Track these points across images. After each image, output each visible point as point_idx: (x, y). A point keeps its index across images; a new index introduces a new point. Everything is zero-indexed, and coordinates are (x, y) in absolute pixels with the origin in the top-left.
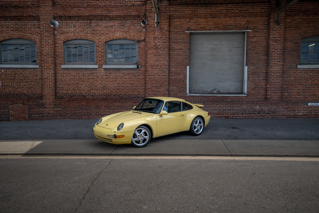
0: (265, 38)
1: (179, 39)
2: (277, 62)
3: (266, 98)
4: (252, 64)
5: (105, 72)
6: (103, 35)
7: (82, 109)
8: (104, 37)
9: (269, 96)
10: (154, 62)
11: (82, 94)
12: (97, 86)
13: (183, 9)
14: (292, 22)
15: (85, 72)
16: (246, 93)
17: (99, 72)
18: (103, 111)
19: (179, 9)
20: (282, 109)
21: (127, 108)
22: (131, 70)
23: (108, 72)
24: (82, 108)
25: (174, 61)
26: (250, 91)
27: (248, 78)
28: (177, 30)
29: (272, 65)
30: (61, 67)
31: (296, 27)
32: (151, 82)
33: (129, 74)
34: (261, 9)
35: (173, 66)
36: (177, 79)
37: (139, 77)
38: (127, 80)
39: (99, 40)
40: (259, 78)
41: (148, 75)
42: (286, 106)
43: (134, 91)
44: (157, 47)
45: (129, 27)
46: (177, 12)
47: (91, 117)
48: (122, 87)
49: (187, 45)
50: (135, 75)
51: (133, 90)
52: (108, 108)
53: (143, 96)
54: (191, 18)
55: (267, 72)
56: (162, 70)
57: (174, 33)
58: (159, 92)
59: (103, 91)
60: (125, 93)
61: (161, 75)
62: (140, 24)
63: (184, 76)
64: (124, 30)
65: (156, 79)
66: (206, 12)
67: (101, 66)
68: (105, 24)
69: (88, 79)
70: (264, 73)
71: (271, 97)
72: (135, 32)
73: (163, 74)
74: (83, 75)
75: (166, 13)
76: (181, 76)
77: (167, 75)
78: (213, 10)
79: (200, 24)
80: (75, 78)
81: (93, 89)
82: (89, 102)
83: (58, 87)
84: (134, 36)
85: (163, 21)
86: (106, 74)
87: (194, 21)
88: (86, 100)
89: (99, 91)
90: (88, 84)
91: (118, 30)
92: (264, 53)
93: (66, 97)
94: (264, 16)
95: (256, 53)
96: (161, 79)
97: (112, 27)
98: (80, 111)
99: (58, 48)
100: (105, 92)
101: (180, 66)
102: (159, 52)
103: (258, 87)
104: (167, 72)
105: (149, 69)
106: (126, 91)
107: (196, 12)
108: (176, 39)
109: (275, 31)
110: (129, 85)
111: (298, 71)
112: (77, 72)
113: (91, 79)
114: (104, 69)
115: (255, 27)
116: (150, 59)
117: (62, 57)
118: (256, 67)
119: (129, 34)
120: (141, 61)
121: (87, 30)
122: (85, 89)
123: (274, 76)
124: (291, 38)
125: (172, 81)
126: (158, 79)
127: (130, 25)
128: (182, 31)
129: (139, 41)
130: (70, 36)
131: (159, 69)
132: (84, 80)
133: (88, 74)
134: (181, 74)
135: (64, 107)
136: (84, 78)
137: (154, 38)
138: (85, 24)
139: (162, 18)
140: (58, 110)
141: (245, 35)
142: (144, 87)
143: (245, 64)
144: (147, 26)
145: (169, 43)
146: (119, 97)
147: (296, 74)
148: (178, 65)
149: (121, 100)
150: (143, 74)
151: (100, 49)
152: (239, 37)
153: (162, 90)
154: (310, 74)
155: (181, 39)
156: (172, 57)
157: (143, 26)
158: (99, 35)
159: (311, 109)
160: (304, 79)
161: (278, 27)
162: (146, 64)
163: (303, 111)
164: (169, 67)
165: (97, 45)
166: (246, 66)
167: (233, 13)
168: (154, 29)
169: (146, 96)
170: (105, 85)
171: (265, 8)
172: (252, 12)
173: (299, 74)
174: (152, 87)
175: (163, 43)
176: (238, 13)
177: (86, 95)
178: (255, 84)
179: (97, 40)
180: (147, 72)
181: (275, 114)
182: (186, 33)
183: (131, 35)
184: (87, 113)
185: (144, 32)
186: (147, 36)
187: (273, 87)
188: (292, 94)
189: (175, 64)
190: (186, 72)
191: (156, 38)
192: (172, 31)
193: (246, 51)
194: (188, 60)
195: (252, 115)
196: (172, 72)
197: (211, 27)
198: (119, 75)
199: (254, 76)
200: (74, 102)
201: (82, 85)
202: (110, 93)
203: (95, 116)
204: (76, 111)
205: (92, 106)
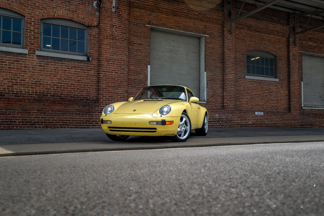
0: (219, 46)
1: (139, 33)
2: (231, 70)
3: (223, 107)
4: (210, 70)
5: (39, 61)
6: (38, 9)
8: (40, 12)
9: (226, 104)
10: (110, 55)
12: (25, 81)
14: (239, 34)
15: (5, 57)
16: (206, 100)
17: (29, 60)
18: (35, 117)
20: (237, 117)
21: (72, 114)
22: (78, 63)
23: (44, 62)
25: (134, 57)
26: (209, 98)
27: (207, 84)
28: (137, 21)
29: (227, 73)
31: (242, 40)
32: (107, 80)
33: (75, 67)
34: (217, 16)
35: (132, 63)
36: (137, 79)
38: (72, 76)
39: (31, 14)
40: (216, 85)
41: (103, 71)
42: (239, 115)
43: (82, 91)
44: (115, 38)
45: (77, 6)
47: (14, 127)
48: (64, 84)
49: (148, 41)
50: (84, 70)
51: (80, 89)
52: (44, 113)
53: (94, 98)
54: (152, 11)
55: (224, 80)
56: (120, 67)
57: (133, 24)
58: (116, 93)
59: (34, 88)
60: (68, 93)
61: (119, 72)
62: (91, 6)
63: (145, 76)
64: (70, 8)
65: (113, 77)
66: (169, 7)
67: (33, 51)
69: (9, 68)
70: (220, 80)
71: (228, 105)
72: (85, 13)
73: (121, 71)
76: (142, 77)
77: (126, 74)
78: (175, 7)
79: (161, 20)
81: (18, 85)
82: (11, 102)
84: (84, 18)
85: (123, 7)
86: (40, 64)
87: (155, 15)
88: (6, 100)
89: (29, 87)
90: (9, 75)
91: (60, 7)
92: (219, 61)
94: (218, 24)
95: (213, 60)
96: (119, 77)
97: (52, 1)
100: (37, 90)
101: (140, 64)
102: (118, 44)
103: (216, 95)
104: (127, 70)
105: (104, 63)
106: (71, 91)
107: (159, 5)
108: (135, 32)
109: (228, 39)
110: (75, 82)
111: (246, 81)
113: (15, 68)
114: (38, 56)
115: (212, 33)
116: (106, 50)
118: (214, 74)
119: (77, 15)
120: (92, 52)
122: (3, 84)
123: (229, 84)
124: (239, 49)
125: (131, 81)
126: (115, 77)
127: (79, 4)
128: (142, 24)
129: (90, 26)
131: (116, 64)
132: (1, 69)
133: (10, 60)
134: (142, 74)
136: (3, 67)
137: (111, 25)
139: (121, 3)
141: (200, 40)
142: (96, 86)
143: (204, 70)
144: (102, 9)
145: (129, 35)
146: (59, 98)
147: (244, 84)
148: (138, 62)
149: (63, 103)
150: (95, 69)
151: (32, 28)
152: (195, 42)
153: (120, 91)
154: (254, 85)
155: (142, 33)
156: (131, 53)
157: (97, 9)
158: (31, 8)
159: (257, 118)
160: (250, 89)
161: (231, 37)
162: (101, 56)
163: (252, 120)
164: (129, 64)
165: (28, 21)
166: (205, 71)
167: (194, 15)
168: (111, 15)
169: (100, 98)
170: (38, 79)
171: (220, 16)
172: (209, 18)
173: (247, 84)
174: (107, 86)
175: (122, 33)
176: (198, 15)
177: (4, 93)
178: (213, 91)
179: (28, 14)
180: (101, 67)
181: (231, 122)
182: (147, 27)
183: (80, 16)
184: (5, 119)
185: (97, 16)
186: (102, 21)
187: (229, 95)
188: (242, 103)
189: (135, 61)
190: (146, 72)
191: (113, 26)
192: (131, 22)
193: (204, 56)
194: (149, 58)
195: (212, 124)
196: (131, 71)
197: (173, 26)
198: (61, 68)
199: (212, 83)
202: (45, 92)
203: (20, 125)
205: (16, 110)
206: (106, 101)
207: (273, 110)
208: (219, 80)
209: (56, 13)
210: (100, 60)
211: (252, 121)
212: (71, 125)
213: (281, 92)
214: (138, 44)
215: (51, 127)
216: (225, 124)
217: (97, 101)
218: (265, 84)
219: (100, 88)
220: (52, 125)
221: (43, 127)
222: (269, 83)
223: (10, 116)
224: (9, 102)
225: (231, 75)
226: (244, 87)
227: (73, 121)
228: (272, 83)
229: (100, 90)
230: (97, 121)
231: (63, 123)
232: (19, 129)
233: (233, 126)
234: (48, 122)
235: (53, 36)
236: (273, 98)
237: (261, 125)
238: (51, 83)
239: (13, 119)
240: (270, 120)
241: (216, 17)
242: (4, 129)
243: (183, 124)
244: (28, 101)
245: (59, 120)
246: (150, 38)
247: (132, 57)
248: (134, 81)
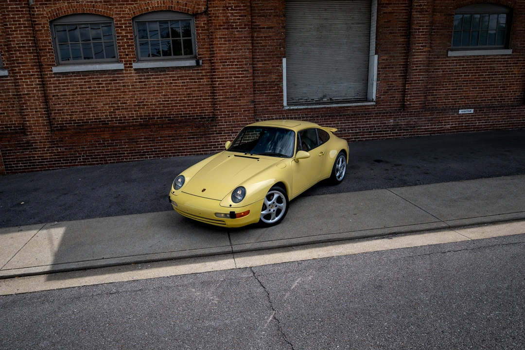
0: (404, 7)
1: (267, 10)
2: (421, 46)
3: (403, 107)
4: (385, 51)
5: (138, 76)
6: (127, 4)
7: (105, 146)
8: (129, 9)
9: (408, 103)
10: (226, 53)
11: (101, 119)
12: (126, 103)
15: (100, 78)
16: (375, 100)
17: (127, 77)
18: (143, 147)
21: (184, 138)
22: (185, 70)
23: (144, 76)
24: (104, 144)
25: (261, 49)
26: (381, 95)
27: (378, 74)
29: (414, 52)
30: (52, 71)
32: (224, 90)
33: (182, 76)
35: (259, 58)
36: (267, 82)
37: (200, 82)
38: (180, 89)
39: (120, 14)
40: (394, 74)
41: (218, 78)
42: (430, 117)
43: (194, 108)
44: (231, 25)
47: (123, 159)
48: (171, 101)
49: (282, 20)
50: (193, 79)
51: (192, 105)
52: (152, 141)
53: (210, 115)
55: (407, 64)
56: (241, 68)
58: (238, 106)
59: (138, 111)
60: (178, 111)
61: (240, 76)
63: (278, 76)
65: (232, 83)
67: (130, 64)
69: (107, 90)
70: (402, 65)
71: (411, 104)
73: (243, 74)
74: (97, 84)
77: (250, 77)
80: (82, 91)
81: (119, 109)
82: (116, 132)
83: (53, 110)
84: (186, 4)
86: (140, 79)
88: (110, 129)
89: (132, 111)
90: (108, 100)
92: (402, 33)
93: (70, 126)
95: (390, 33)
96: (240, 83)
98: (100, 149)
99: (41, 34)
100: (141, 113)
101: (271, 58)
102: (235, 34)
103: (392, 89)
104: (251, 71)
105: (219, 66)
106: (181, 109)
108: (262, 10)
110: (185, 97)
111: (449, 60)
112: (85, 79)
113: (113, 90)
114: (135, 70)
116: (219, 47)
117: (52, 52)
118: (391, 57)
120: (202, 51)
122: (105, 110)
123: (417, 69)
125: (258, 85)
126: (235, 83)
129: (196, 14)
130: (60, 8)
131: (236, 65)
132: (99, 93)
133: (107, 80)
134: (274, 73)
135: (70, 146)
136: (100, 90)
137: (224, 7)
140: (59, 152)
141: (371, 0)
142: (211, 99)
143: (374, 51)
145: (251, 17)
146: (168, 120)
147: (445, 66)
148: (267, 57)
149: (172, 125)
150: (207, 76)
151: (124, 32)
153: (243, 103)
154: (464, 65)
155: (272, 10)
156: (257, 43)
158: (119, 4)
159: (462, 119)
160: (455, 74)
162: (213, 57)
163: (451, 122)
164: (253, 62)
165: (118, 24)
166: (376, 54)
169: (217, 115)
170: (141, 99)
173: (450, 66)
174: (225, 98)
175: (241, 16)
177: (107, 121)
178: (389, 84)
179: (116, 14)
180: (215, 72)
181: (415, 129)
183: (181, 3)
184: (114, 151)
187: (414, 88)
188: (437, 98)
189: (262, 55)
190: (281, 69)
191: (227, 9)
193: (375, 28)
194: (284, 48)
195: (383, 134)
196: (257, 70)
198: (165, 80)
199: (387, 71)
200: (87, 135)
201: (97, 102)
202: (151, 114)
203: (129, 156)
204: (93, 151)
205: (122, 140)
206: (225, 117)
207: (493, 102)
208: (399, 65)
209: (149, 6)
210: (213, 63)
211: (452, 124)
212: (185, 152)
213: (513, 71)
214: (267, 28)
215: (163, 156)
217: (214, 118)
218: (484, 62)
219: (216, 101)
220: (163, 154)
221: (153, 157)
222: (492, 59)
223: (117, 147)
225: (420, 55)
226: (444, 71)
227: (186, 147)
228: (498, 59)
229: (216, 104)
230: (215, 145)
231: (176, 150)
232: (129, 161)
233: (417, 134)
234: (159, 151)
236: (496, 82)
237: (466, 129)
238: (156, 102)
240: (484, 120)
245: (171, 148)
246: (284, 16)
247: (259, 49)
248: (263, 85)
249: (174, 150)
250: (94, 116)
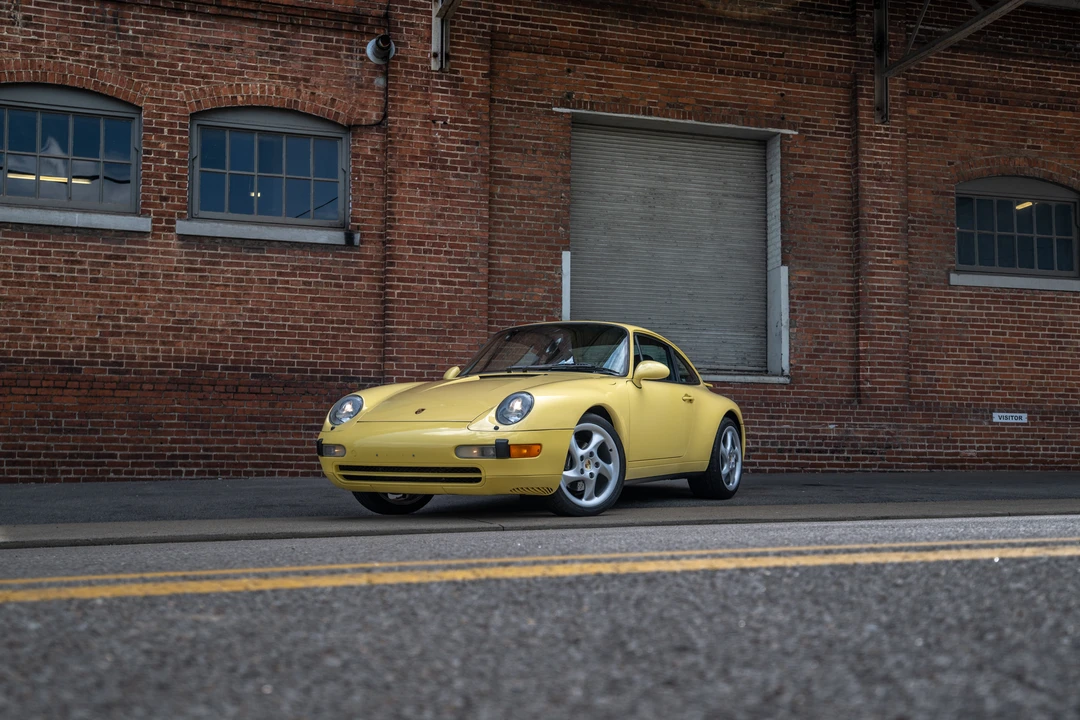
0: (841, 166)
1: (527, 137)
2: (887, 255)
4: (804, 258)
5: (187, 254)
6: (182, 81)
7: (59, 431)
8: (187, 93)
9: (869, 385)
11: (59, 354)
12: (142, 320)
13: (546, 14)
14: (923, 118)
15: (79, 247)
16: (787, 372)
17: (155, 252)
18: (173, 441)
19: (531, 12)
20: (914, 433)
21: (294, 428)
22: (315, 254)
23: (203, 255)
24: (58, 423)
25: (511, 225)
26: (801, 362)
27: (792, 311)
28: (521, 97)
29: (872, 267)
31: (936, 138)
32: (413, 310)
33: (306, 268)
35: (503, 245)
36: (522, 304)
37: (352, 286)
38: (296, 298)
39: (161, 101)
40: (830, 313)
41: (399, 280)
42: (925, 425)
43: (329, 350)
44: (440, 160)
45: (310, 60)
46: (524, 25)
47: (108, 472)
48: (269, 326)
49: (563, 165)
50: (334, 278)
51: (324, 344)
52: (201, 426)
53: (369, 373)
54: (576, 57)
55: (858, 294)
56: (460, 261)
57: (508, 109)
58: (446, 354)
59: (172, 343)
60: (283, 356)
61: (457, 280)
62: (359, 55)
63: (551, 291)
64: (285, 71)
65: (433, 297)
66: (638, 39)
67: (167, 222)
68: (195, 31)
69: (92, 280)
70: (845, 294)
71: (875, 389)
72: (335, 83)
73: (465, 276)
74: (66, 262)
75: (478, 19)
76: (540, 292)
77: (481, 285)
78: (662, 35)
79: (611, 86)
80: (19, 276)
81: (120, 334)
82: (100, 392)
84: (333, 100)
85: (468, 52)
86: (192, 262)
87: (588, 70)
88: (84, 385)
89: (154, 342)
90: (91, 305)
91: (255, 68)
92: (841, 222)
94: (835, 85)
95: (814, 220)
96: (455, 298)
97: (228, 50)
98: (42, 439)
100: (181, 351)
101: (534, 247)
102: (450, 182)
103: (825, 350)
104: (484, 270)
105: (404, 251)
106: (292, 349)
107: (600, 34)
108: (515, 136)
109: (875, 140)
110: (307, 320)
111: (954, 294)
112: (35, 245)
113: (110, 281)
114: (182, 237)
115: (808, 120)
116: (410, 207)
118: (819, 273)
119: (309, 91)
120: (363, 213)
121: (100, 49)
122: (76, 332)
124: (923, 174)
125: (499, 309)
126: (443, 297)
127: (316, 53)
128: (539, 105)
129: (354, 126)
131: (447, 253)
132: (69, 286)
133: (96, 256)
134: (540, 283)
136: (74, 279)
137: (425, 117)
138: (87, 18)
139: (462, 38)
141: (765, 149)
142: (376, 331)
143: (779, 258)
144: (395, 65)
145: (491, 148)
146: (253, 376)
147: (946, 306)
148: (525, 243)
149: (264, 390)
150: (371, 273)
151: (164, 146)
152: (746, 156)
153: (459, 347)
154: (989, 308)
155: (538, 139)
156: (501, 210)
157: (377, 66)
158: (161, 79)
159: (1002, 436)
160: (972, 326)
161: (886, 129)
162: (391, 227)
163: (978, 442)
164: (490, 251)
165: (150, 122)
166: (783, 263)
167: (735, 58)
168: (428, 83)
169: (388, 373)
170: (184, 314)
171: (840, 56)
172: (798, 65)
173: (957, 307)
174: (414, 331)
175: (467, 143)
176: (752, 60)
177: (77, 363)
178: (818, 337)
179: (152, 100)
180: (392, 264)
181: (892, 453)
182: (558, 113)
183: (319, 95)
184: (82, 448)
185: (379, 88)
186: (394, 106)
187: (879, 351)
188: (937, 380)
189: (513, 239)
190: (557, 276)
191: (434, 122)
192: (500, 101)
193: (779, 206)
194: (566, 227)
195: (814, 458)
197: (654, 104)
198: (257, 273)
199: (811, 305)
200: (12, 394)
201: (57, 309)
202: (208, 356)
203: (127, 465)
204: (20, 442)
205: (114, 416)
207: (1071, 402)
209: (239, 91)
210: (390, 242)
211: (981, 448)
212: (291, 466)
214: (526, 178)
215: (226, 473)
216: (864, 459)
217: (381, 382)
218: (1036, 304)
219: (388, 338)
220: (229, 465)
221: (198, 473)
222: (1053, 299)
223: (96, 436)
224: (94, 391)
225: (887, 275)
226: (944, 319)
227: (297, 451)
228: (1068, 300)
229: (390, 345)
231: (267, 458)
232: (125, 480)
233: (898, 466)
234: (216, 457)
235: (232, 168)
236: (1071, 355)
237: (1016, 461)
238: (227, 324)
239: (108, 448)
240: (1057, 443)
241: (826, 61)
242: (78, 480)
243: (591, 454)
244: (151, 387)
245: (253, 450)
246: (568, 155)
247: (505, 224)
248: (512, 309)
249: (262, 458)
250: (42, 347)
